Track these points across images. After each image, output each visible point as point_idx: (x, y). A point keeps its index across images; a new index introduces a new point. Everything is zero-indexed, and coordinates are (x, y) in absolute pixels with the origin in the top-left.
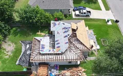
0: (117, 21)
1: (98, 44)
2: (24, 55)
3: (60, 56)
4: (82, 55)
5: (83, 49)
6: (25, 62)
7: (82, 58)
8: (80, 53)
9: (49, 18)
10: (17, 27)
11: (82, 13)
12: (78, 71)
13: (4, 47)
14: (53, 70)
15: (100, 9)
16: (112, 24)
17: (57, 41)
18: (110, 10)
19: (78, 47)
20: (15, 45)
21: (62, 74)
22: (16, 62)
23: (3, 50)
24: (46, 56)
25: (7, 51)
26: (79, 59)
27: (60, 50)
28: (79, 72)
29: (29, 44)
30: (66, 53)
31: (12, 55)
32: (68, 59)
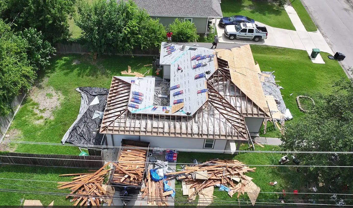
0: (339, 57)
1: (287, 107)
2: (85, 122)
3: (184, 124)
4: (243, 127)
5: (247, 111)
6: (86, 137)
7: (244, 133)
8: (238, 119)
9: (159, 32)
10: (73, 55)
11: (244, 31)
12: (230, 170)
13: (33, 99)
14: (159, 162)
15: (291, 27)
16: (324, 63)
17: (176, 87)
18: (318, 31)
19: (232, 104)
20: (62, 97)
21: (184, 174)
22: (61, 136)
23: (32, 106)
24: (143, 122)
25: (41, 108)
26: (236, 134)
27: (184, 109)
28: (233, 172)
29: (101, 95)
30: (199, 118)
31: (52, 118)
32: (204, 133)
